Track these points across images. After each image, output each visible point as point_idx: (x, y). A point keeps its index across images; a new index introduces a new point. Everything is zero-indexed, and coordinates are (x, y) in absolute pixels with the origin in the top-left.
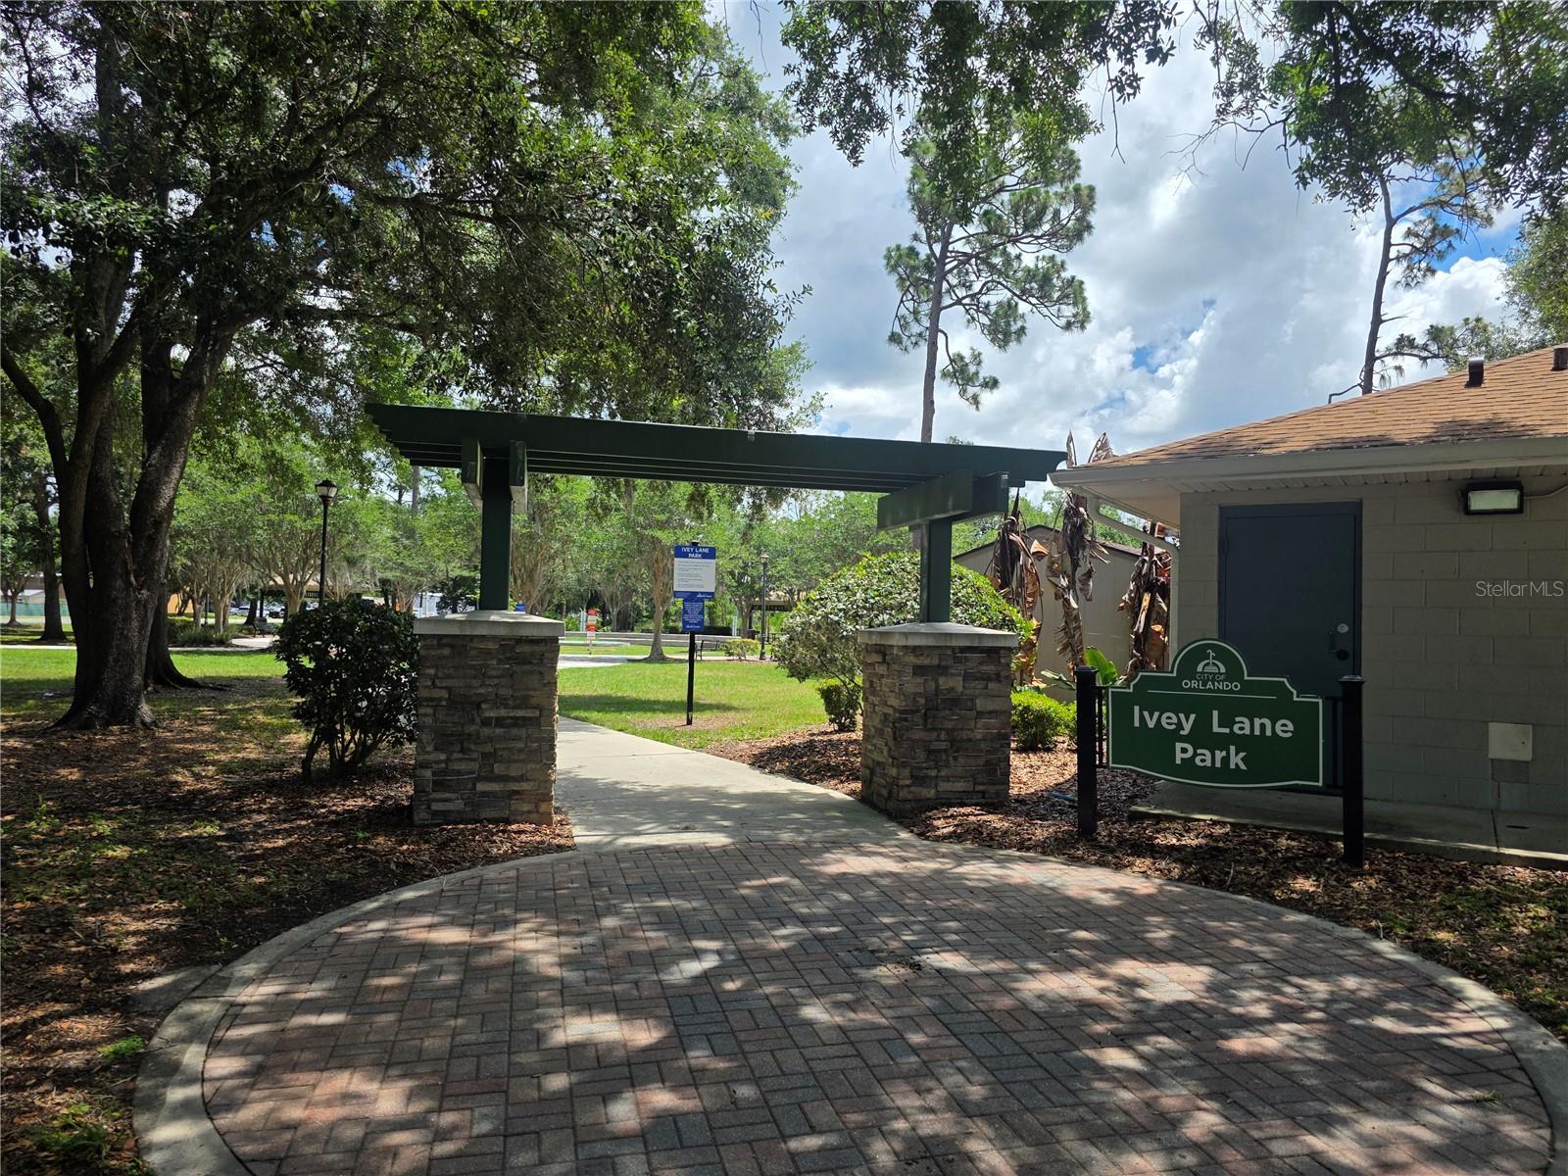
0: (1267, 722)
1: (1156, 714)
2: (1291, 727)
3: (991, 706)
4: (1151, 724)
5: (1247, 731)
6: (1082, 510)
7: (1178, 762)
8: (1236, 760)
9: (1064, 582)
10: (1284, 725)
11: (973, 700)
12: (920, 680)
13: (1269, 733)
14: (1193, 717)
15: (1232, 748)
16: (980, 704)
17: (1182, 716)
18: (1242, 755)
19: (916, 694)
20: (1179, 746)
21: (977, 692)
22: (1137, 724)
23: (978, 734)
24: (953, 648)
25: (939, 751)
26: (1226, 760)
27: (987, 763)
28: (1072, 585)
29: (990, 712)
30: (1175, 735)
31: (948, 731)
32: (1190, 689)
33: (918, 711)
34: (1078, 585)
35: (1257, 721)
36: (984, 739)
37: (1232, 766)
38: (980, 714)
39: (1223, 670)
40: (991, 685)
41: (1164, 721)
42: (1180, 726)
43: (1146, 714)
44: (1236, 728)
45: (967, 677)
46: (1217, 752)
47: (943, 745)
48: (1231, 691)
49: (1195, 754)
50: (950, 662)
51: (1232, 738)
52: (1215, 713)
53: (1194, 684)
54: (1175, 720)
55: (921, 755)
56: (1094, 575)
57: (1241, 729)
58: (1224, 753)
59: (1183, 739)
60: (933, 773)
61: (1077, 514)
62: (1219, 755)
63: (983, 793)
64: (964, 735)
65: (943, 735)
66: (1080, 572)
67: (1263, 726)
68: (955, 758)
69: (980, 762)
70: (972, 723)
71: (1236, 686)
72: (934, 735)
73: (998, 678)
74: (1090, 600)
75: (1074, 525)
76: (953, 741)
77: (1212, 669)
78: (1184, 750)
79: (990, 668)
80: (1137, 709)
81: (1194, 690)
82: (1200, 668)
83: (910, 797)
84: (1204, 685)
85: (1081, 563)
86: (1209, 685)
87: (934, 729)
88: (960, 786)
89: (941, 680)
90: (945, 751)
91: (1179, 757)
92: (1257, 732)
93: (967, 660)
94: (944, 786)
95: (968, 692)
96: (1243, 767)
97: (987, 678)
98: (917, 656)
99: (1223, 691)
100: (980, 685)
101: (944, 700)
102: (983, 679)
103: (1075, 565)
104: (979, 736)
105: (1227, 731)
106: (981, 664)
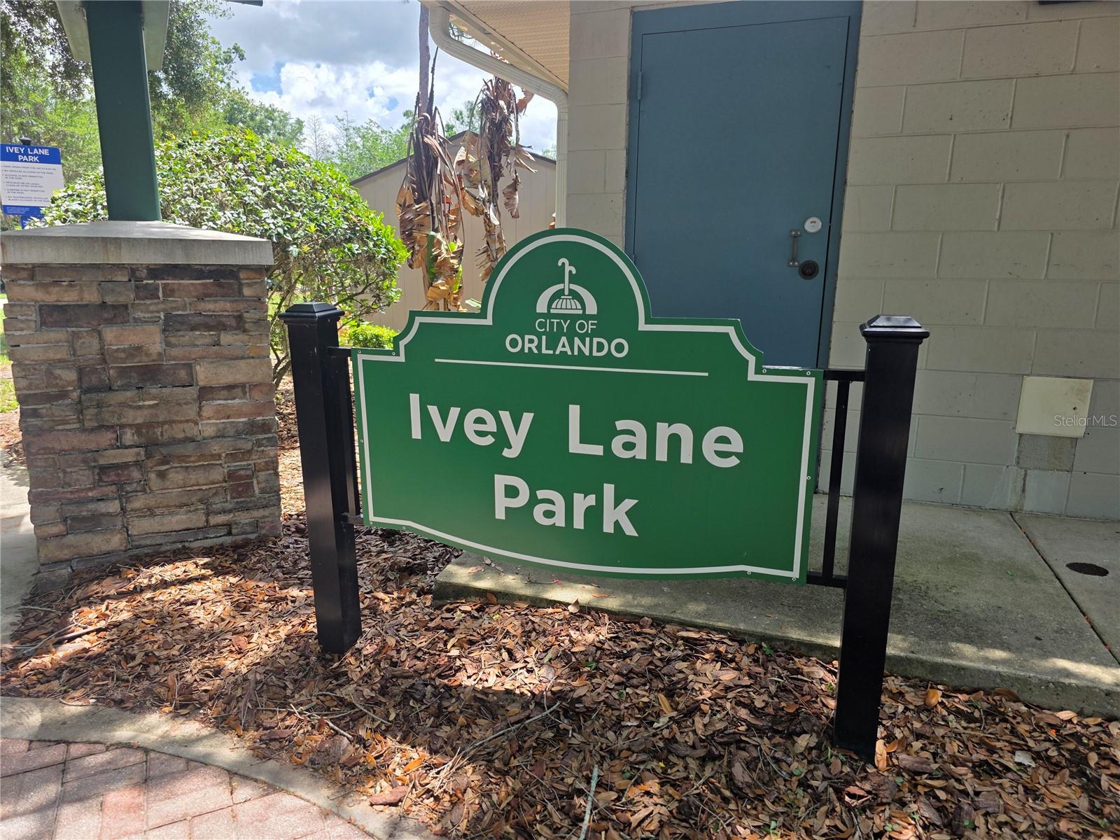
0: (685, 432)
1: (454, 412)
2: (737, 445)
3: (227, 375)
4: (445, 434)
5: (640, 453)
6: (502, 103)
7: (500, 514)
8: (616, 516)
9: (483, 193)
10: (723, 440)
11: (189, 367)
12: (59, 335)
13: (686, 457)
14: (527, 418)
15: (609, 490)
16: (203, 374)
17: (505, 416)
18: (629, 503)
19: (53, 364)
20: (501, 481)
21: (196, 352)
22: (416, 433)
23: (208, 428)
24: (133, 270)
25: (126, 466)
26: (594, 514)
27: (231, 475)
28: (493, 197)
29: (230, 387)
30: (492, 459)
31: (138, 428)
32: (521, 357)
33: (63, 395)
34: (501, 200)
35: (663, 430)
36: (221, 435)
37: (608, 528)
38: (206, 393)
39: (592, 308)
40: (226, 338)
41: (470, 428)
42: (502, 439)
43: (433, 411)
44: (617, 444)
45: (171, 324)
46: (578, 497)
47: (129, 456)
48: (609, 360)
49: (534, 501)
50: (127, 296)
51: (608, 468)
52: (574, 411)
53: (529, 343)
54: (491, 426)
55: (83, 478)
56: (520, 187)
57: (629, 446)
58: (591, 500)
59: (510, 467)
60: (114, 507)
61: (496, 107)
62: (582, 502)
63: (229, 526)
64: (178, 432)
65: (129, 437)
66: (503, 184)
67: (675, 441)
68: (162, 475)
69: (217, 474)
70: (192, 412)
71: (619, 347)
72: (107, 438)
73: (239, 324)
74: (516, 217)
75: (492, 121)
76: (150, 446)
77: (567, 306)
78: (511, 492)
79: (219, 307)
80: (415, 399)
81: (530, 357)
82: (541, 307)
83: (65, 554)
84: (552, 344)
85: (505, 171)
86: (563, 346)
87: (102, 427)
88: (179, 520)
89: (110, 333)
90: (137, 464)
91: (502, 504)
92: (662, 455)
93: (169, 292)
94: (140, 526)
95: (174, 352)
96: (630, 530)
97: (216, 325)
98: (45, 286)
99: (592, 361)
100: (203, 337)
101: (123, 372)
102: (209, 328)
103: (497, 175)
104: (209, 431)
105: (598, 450)
106: (201, 298)
